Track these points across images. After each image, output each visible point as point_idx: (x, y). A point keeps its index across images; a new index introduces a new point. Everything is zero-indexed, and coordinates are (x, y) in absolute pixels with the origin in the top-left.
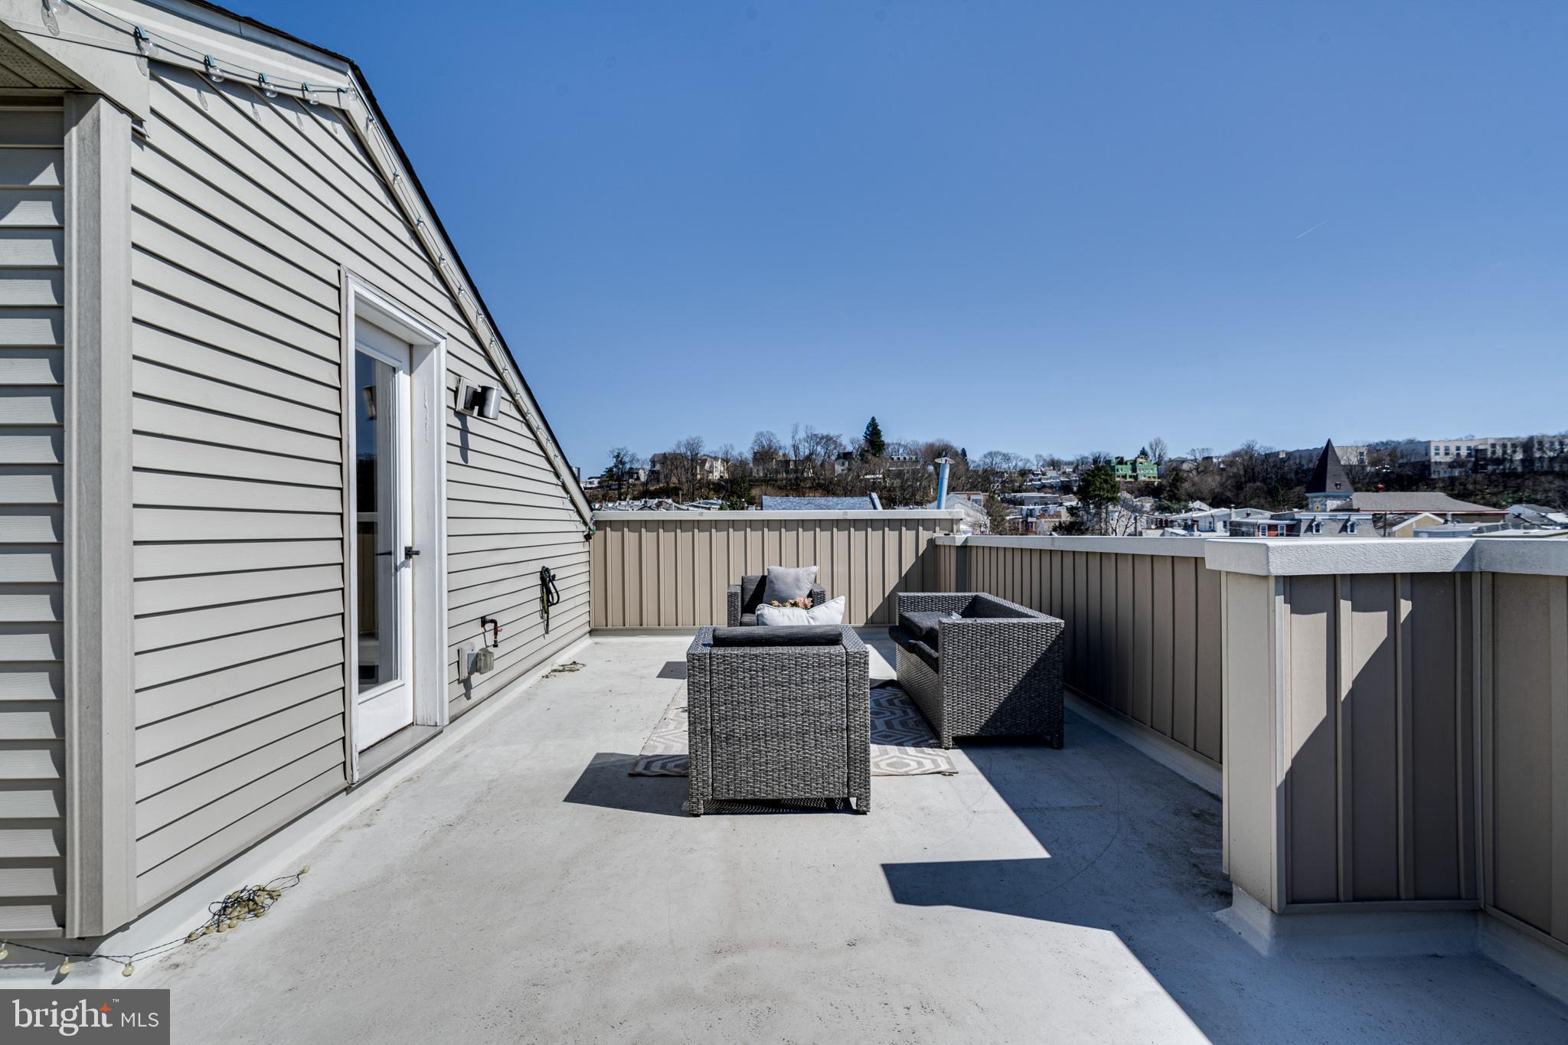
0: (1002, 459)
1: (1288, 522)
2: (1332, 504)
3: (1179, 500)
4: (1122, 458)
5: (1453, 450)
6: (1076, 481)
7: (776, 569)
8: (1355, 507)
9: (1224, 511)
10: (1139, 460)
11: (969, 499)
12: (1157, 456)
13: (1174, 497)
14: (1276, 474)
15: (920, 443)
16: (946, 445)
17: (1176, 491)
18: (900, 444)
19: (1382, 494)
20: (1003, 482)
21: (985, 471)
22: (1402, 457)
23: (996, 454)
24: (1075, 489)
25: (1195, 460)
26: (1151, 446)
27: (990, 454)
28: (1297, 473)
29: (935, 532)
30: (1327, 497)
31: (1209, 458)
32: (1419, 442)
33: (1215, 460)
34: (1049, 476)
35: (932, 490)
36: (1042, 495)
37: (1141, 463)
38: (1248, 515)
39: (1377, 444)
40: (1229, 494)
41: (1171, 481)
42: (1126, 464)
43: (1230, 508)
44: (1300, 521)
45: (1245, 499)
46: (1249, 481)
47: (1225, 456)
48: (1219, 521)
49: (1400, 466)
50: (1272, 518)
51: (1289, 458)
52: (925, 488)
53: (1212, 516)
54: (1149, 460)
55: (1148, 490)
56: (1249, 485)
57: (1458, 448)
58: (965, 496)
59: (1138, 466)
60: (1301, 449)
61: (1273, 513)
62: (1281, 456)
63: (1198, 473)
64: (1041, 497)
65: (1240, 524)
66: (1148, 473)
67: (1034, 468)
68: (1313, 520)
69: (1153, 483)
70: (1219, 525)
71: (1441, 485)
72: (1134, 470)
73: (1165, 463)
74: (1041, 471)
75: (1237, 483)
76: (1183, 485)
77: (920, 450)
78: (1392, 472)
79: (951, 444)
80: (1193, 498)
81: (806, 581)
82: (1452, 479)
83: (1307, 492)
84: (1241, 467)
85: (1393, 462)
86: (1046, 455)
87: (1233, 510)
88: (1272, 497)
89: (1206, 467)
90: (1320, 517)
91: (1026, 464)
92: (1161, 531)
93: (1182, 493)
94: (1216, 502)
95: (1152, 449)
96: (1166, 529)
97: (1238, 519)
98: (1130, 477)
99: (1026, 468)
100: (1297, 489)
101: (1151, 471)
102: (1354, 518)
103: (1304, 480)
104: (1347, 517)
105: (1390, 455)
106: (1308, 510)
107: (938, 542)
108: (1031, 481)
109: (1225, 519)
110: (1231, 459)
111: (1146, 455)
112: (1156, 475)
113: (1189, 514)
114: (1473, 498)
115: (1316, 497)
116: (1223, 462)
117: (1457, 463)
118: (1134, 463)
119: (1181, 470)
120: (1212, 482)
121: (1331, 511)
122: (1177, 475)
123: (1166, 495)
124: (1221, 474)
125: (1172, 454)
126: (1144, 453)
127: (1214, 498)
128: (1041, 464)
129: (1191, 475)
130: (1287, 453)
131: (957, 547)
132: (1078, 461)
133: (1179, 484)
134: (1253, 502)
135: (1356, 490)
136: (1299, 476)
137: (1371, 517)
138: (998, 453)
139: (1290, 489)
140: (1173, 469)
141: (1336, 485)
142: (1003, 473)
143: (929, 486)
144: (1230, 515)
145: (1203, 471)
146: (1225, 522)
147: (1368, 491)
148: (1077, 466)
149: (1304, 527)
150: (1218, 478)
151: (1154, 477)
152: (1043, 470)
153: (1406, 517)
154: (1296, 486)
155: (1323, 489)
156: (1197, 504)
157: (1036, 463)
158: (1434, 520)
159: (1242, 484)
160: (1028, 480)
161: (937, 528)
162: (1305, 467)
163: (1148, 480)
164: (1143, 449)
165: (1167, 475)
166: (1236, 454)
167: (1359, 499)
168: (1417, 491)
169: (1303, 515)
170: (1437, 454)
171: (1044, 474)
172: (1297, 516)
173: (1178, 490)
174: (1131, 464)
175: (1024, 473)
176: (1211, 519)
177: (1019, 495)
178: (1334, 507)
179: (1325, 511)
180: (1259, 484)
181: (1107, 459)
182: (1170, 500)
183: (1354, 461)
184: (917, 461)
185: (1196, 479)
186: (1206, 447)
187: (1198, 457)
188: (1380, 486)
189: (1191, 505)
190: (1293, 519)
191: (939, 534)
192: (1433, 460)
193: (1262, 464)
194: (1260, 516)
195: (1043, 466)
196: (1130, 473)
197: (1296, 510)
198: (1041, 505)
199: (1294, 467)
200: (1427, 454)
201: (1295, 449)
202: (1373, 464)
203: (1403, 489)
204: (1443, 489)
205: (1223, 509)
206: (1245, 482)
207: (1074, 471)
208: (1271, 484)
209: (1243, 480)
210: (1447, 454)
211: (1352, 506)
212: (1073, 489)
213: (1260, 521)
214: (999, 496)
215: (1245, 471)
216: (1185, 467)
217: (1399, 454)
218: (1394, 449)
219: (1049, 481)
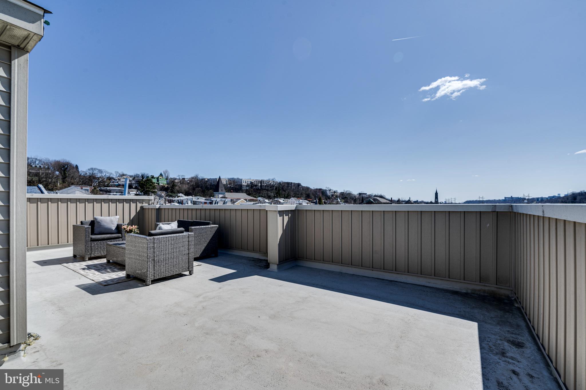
0: (98, 172)
1: (209, 201)
2: (221, 196)
3: (174, 193)
4: (153, 176)
5: (247, 182)
6: (134, 184)
7: (99, 218)
8: (226, 197)
9: (190, 197)
10: (160, 177)
11: (82, 189)
12: (166, 176)
13: (172, 192)
14: (205, 185)
15: (51, 160)
16: (68, 163)
17: (173, 190)
18: (36, 159)
19: (232, 193)
20: (99, 182)
21: (90, 177)
22: (236, 183)
23: (95, 169)
24: (134, 187)
25: (180, 179)
26: (164, 173)
27: (92, 169)
28: (210, 186)
29: (143, 204)
30: (219, 194)
31: (184, 179)
32: (240, 179)
33: (186, 180)
34: (122, 181)
35: (59, 184)
36: (120, 189)
37: (160, 178)
38: (198, 199)
39: (230, 178)
40: (191, 191)
41: (171, 186)
42: (155, 178)
43: (193, 196)
44: (213, 201)
45: (196, 193)
46: (197, 187)
47: (189, 178)
48: (189, 201)
49: (236, 185)
50: (205, 200)
51: (208, 181)
52: (54, 182)
53: (187, 199)
54: (163, 178)
55: (163, 189)
56: (197, 189)
57: (248, 181)
58: (79, 188)
59: (160, 179)
60: (211, 178)
61: (205, 198)
62: (206, 180)
63: (181, 184)
64: (119, 190)
65: (196, 202)
66: (163, 182)
67: (114, 177)
68: (216, 201)
69: (165, 186)
70: (189, 202)
71: (244, 191)
72: (158, 181)
73: (169, 179)
74: (118, 178)
75: (193, 188)
76: (176, 187)
77: (51, 164)
78: (234, 187)
79: (71, 162)
80: (179, 192)
81: (115, 221)
82: (247, 190)
83: (214, 192)
84: (194, 183)
85: (234, 184)
86: (120, 172)
87: (194, 197)
88: (204, 193)
89: (183, 182)
90: (218, 200)
91: (111, 175)
92: (170, 204)
93: (175, 190)
94: (187, 194)
95: (164, 174)
96: (172, 203)
97: (195, 200)
98: (156, 183)
99: (111, 177)
100: (210, 191)
101: (164, 182)
102: (226, 200)
103: (212, 188)
104: (225, 200)
105: (233, 182)
106: (215, 198)
107: (144, 207)
108: (113, 182)
109: (191, 200)
110: (191, 180)
111: (162, 176)
112: (166, 183)
113: (179, 198)
114: (251, 195)
115: (217, 194)
116: (189, 180)
117: (247, 186)
118: (158, 178)
119: (175, 182)
120: (185, 187)
121: (220, 198)
122: (173, 184)
123: (169, 191)
124: (188, 185)
125: (172, 176)
126: (161, 175)
127: (186, 193)
128: (118, 175)
129: (178, 184)
130: (208, 179)
131: (156, 209)
132: (135, 175)
133: (174, 187)
134: (198, 195)
135: (226, 192)
136: (211, 186)
137: (230, 200)
138: (96, 169)
139: (209, 191)
140: (172, 182)
141: (222, 190)
142: (99, 178)
143: (57, 181)
144: (193, 199)
145: (182, 183)
146: (191, 201)
147: (228, 192)
148: (134, 178)
149: (214, 203)
150: (187, 186)
151: (165, 184)
152: (119, 178)
153: (238, 200)
154: (210, 190)
155: (218, 191)
156: (181, 195)
157: (115, 175)
158: (244, 201)
159: (195, 188)
160: (112, 182)
161: (144, 203)
162: (213, 184)
163: (163, 185)
164: (161, 173)
165: (170, 184)
166: (192, 178)
167: (227, 194)
168: (239, 193)
169: (213, 199)
170: (244, 183)
171: (119, 180)
172: (212, 199)
173: (174, 189)
174: (157, 178)
175: (110, 179)
176: (187, 200)
177: (108, 188)
178: (221, 197)
179: (219, 198)
180: (200, 188)
181: (147, 176)
182: (171, 193)
183: (225, 183)
184: (48, 168)
185: (180, 186)
186: (183, 175)
187: (180, 178)
188: (232, 191)
189: (179, 195)
190: (211, 200)
191: (145, 205)
192: (243, 184)
193: (201, 182)
194: (202, 199)
195: (119, 176)
196: (156, 182)
197: (211, 197)
198: (119, 193)
199: (209, 184)
200: (241, 182)
201: (210, 178)
202: (230, 184)
203: (236, 192)
204: (245, 193)
205: (190, 196)
206: (196, 188)
207: (133, 180)
208: (203, 189)
209: (195, 187)
210: (246, 183)
211: (225, 196)
212: (133, 187)
213: (202, 201)
214: (98, 188)
215: (196, 184)
216: (176, 181)
217: (235, 182)
218: (234, 180)
219: (122, 183)
